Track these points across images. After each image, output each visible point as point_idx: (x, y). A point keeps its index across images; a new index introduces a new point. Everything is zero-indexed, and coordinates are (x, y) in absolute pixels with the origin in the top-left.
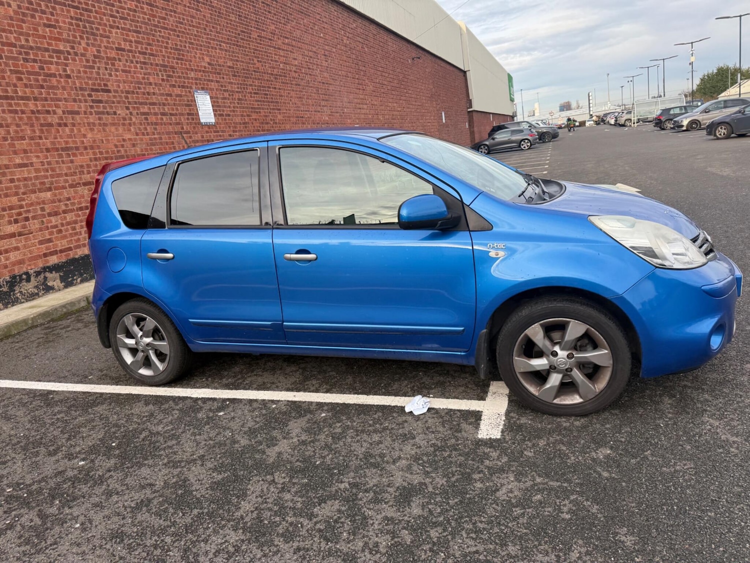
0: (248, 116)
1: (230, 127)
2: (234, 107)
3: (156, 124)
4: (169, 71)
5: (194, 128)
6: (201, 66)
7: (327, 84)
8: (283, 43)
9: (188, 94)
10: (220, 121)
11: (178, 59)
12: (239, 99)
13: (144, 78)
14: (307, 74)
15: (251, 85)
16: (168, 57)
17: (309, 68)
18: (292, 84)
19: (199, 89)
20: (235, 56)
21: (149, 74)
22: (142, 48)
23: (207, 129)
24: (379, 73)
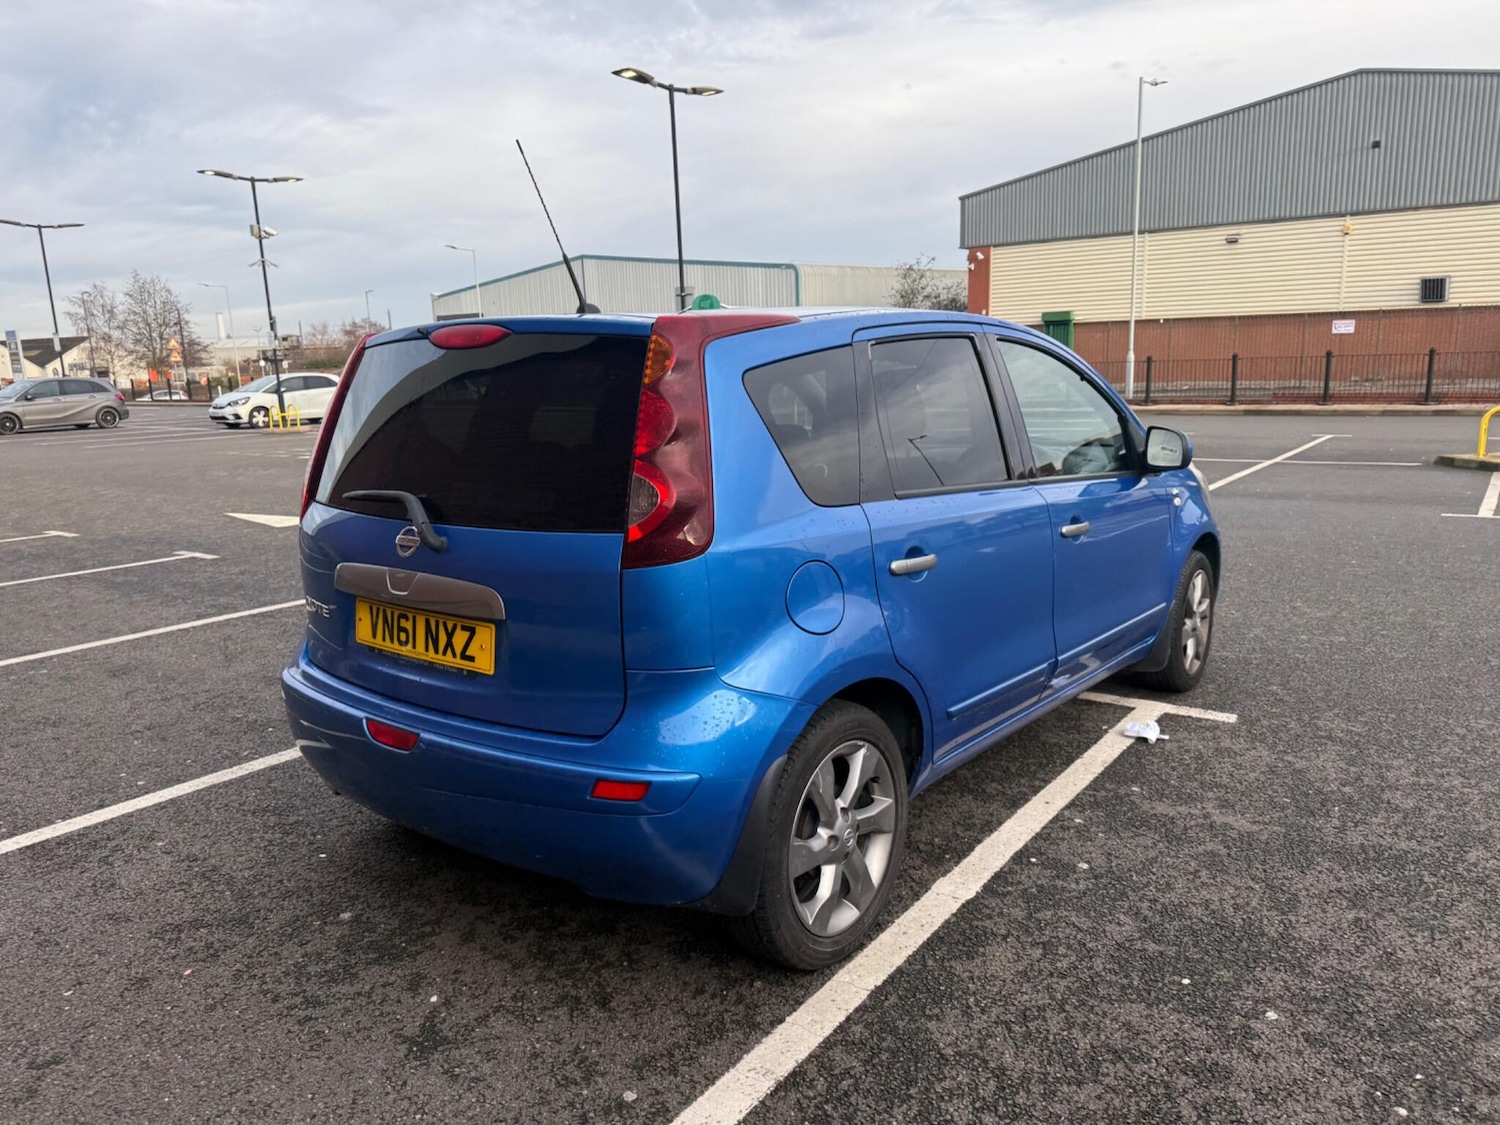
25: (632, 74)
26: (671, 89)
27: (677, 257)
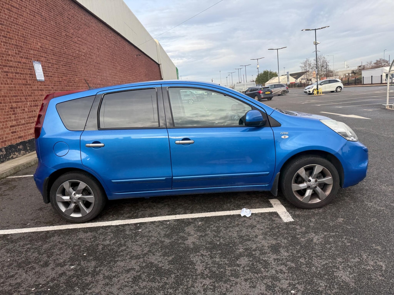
0: (61, 77)
1: (52, 83)
2: (54, 72)
3: (12, 78)
4: (19, 48)
5: (33, 82)
6: (36, 48)
7: (99, 64)
8: (78, 40)
9: (30, 63)
10: (47, 79)
11: (24, 42)
12: (56, 68)
13: (5, 51)
14: (89, 58)
15: (62, 61)
16: (19, 41)
17: (90, 55)
18: (82, 62)
19: (35, 60)
20: (54, 44)
21: (9, 49)
22: (4, 34)
23: (40, 83)
24: (122, 61)
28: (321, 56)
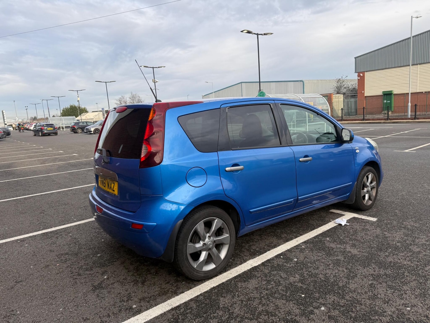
25: (246, 31)
26: (258, 34)
27: (259, 81)
28: (135, 94)
